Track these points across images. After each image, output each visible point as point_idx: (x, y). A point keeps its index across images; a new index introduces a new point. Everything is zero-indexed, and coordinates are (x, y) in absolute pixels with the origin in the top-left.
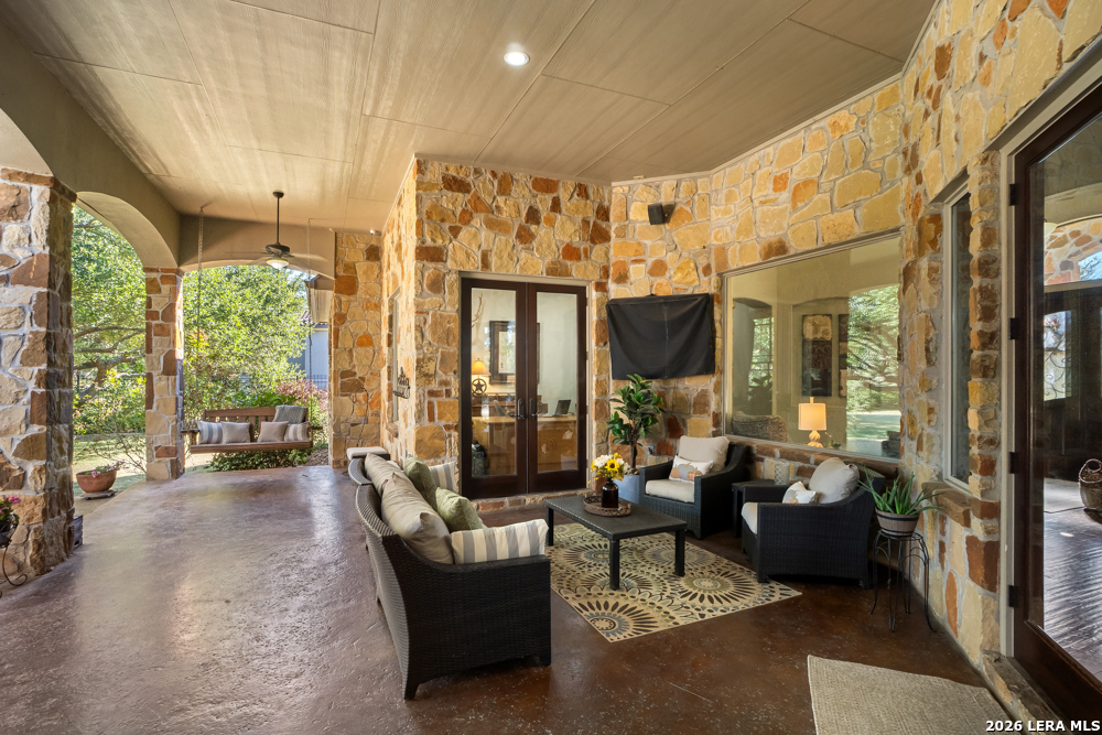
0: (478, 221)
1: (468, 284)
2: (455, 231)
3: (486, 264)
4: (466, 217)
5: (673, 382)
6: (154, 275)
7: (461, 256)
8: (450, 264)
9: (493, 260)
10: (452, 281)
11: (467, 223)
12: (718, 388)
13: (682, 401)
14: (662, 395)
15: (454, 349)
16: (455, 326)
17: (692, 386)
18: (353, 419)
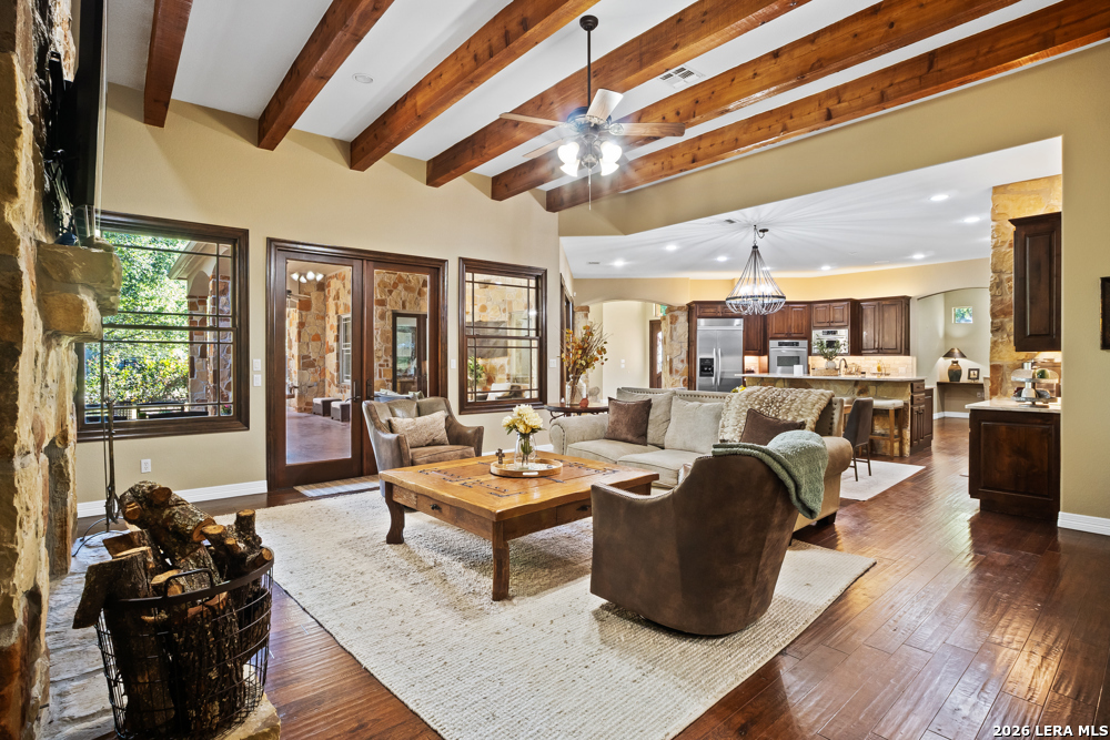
0: (400, 287)
1: (395, 315)
2: (390, 292)
3: (404, 307)
4: (395, 286)
5: (489, 360)
6: (194, 300)
7: (393, 303)
8: (388, 307)
9: (407, 305)
10: (389, 314)
11: (396, 288)
12: (509, 363)
13: (493, 368)
14: (485, 366)
15: (390, 345)
16: (390, 335)
17: (497, 362)
18: (309, 383)
